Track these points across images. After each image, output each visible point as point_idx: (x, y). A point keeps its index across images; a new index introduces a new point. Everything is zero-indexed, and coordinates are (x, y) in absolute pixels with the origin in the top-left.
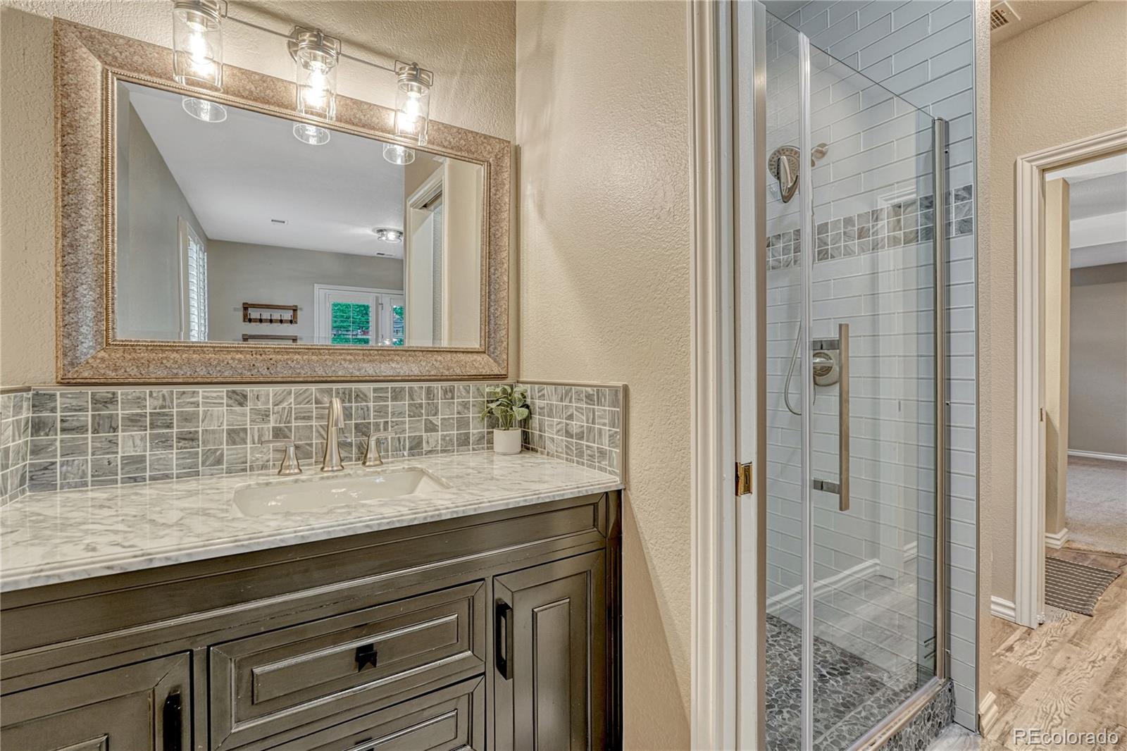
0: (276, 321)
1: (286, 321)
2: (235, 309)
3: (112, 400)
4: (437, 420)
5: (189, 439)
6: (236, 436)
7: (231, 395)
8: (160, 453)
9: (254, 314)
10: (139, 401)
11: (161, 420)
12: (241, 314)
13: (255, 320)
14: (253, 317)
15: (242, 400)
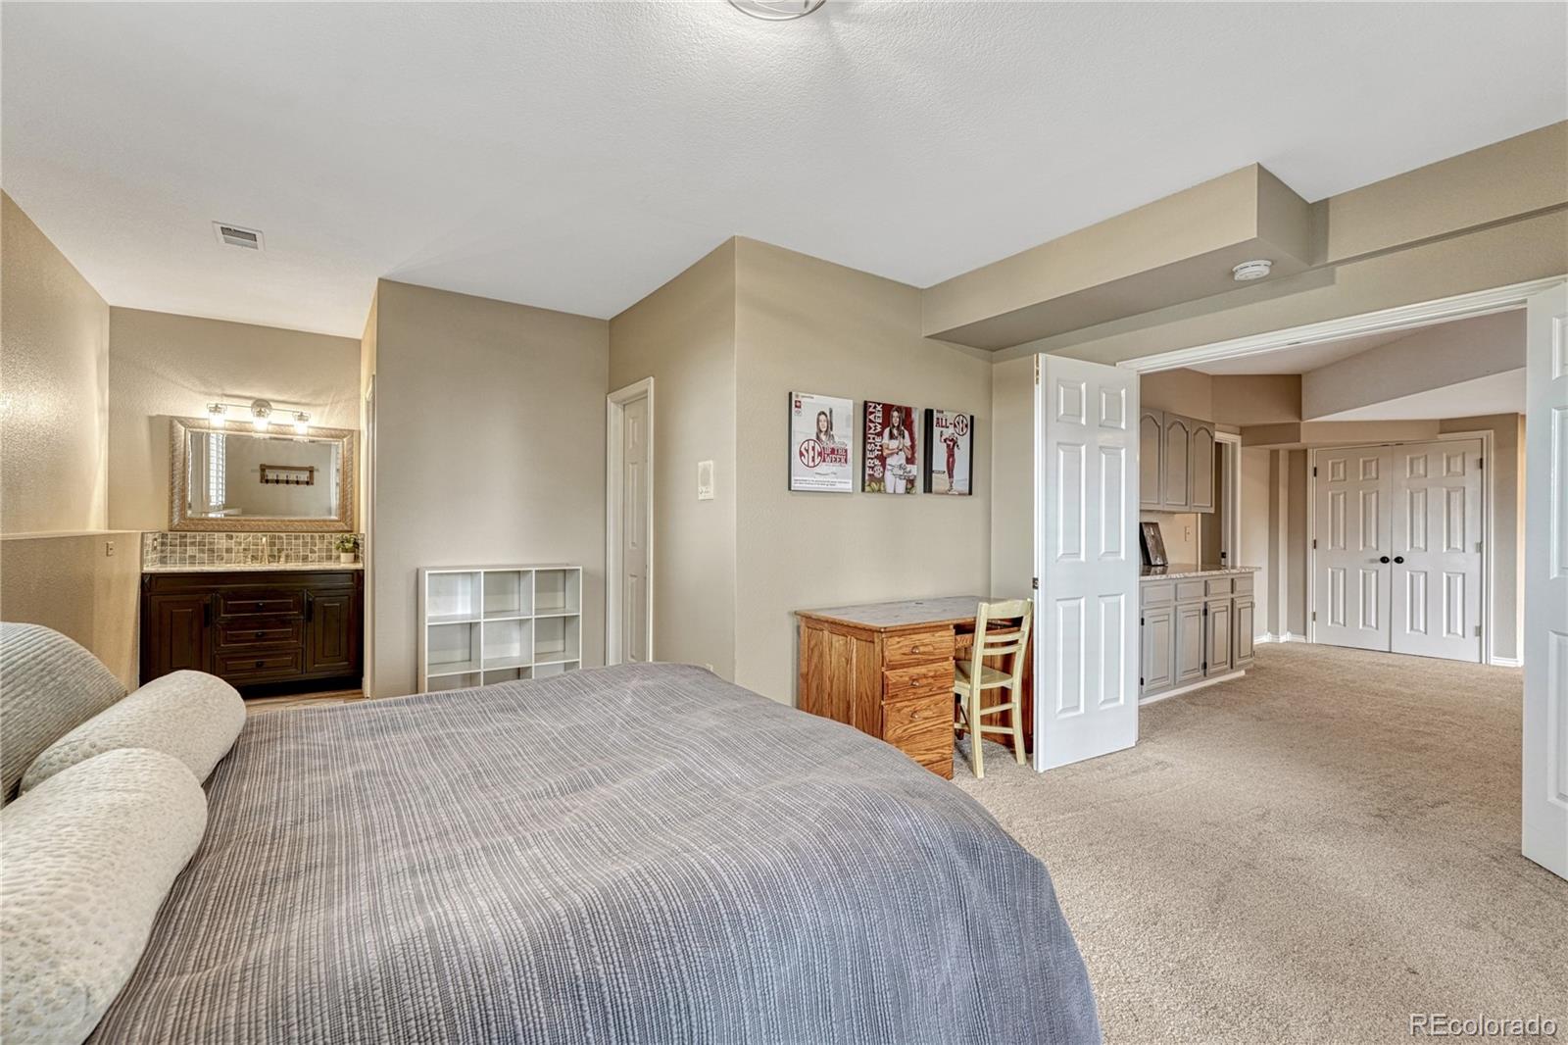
0: (293, 482)
1: (302, 483)
2: (253, 471)
3: (185, 536)
4: (316, 549)
5: (212, 551)
6: (229, 550)
7: (227, 536)
8: (202, 555)
9: (271, 475)
10: (194, 537)
11: (202, 544)
12: (257, 476)
13: (272, 481)
14: (270, 478)
15: (231, 538)
